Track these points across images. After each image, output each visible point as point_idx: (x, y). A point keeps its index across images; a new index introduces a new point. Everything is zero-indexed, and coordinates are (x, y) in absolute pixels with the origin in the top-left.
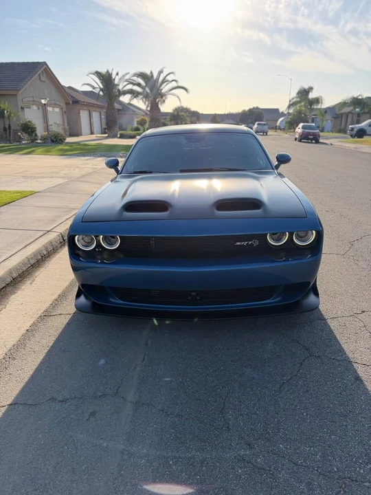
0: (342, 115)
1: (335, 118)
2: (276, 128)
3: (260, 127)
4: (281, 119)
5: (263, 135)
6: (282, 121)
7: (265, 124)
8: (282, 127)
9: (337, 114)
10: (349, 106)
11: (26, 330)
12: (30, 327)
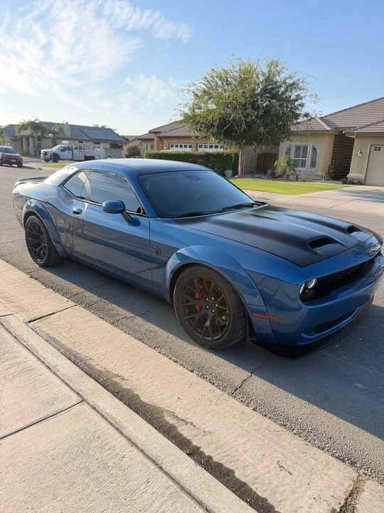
1: (14, 140)
9: (16, 137)
10: (26, 129)
11: (254, 410)
12: (247, 406)
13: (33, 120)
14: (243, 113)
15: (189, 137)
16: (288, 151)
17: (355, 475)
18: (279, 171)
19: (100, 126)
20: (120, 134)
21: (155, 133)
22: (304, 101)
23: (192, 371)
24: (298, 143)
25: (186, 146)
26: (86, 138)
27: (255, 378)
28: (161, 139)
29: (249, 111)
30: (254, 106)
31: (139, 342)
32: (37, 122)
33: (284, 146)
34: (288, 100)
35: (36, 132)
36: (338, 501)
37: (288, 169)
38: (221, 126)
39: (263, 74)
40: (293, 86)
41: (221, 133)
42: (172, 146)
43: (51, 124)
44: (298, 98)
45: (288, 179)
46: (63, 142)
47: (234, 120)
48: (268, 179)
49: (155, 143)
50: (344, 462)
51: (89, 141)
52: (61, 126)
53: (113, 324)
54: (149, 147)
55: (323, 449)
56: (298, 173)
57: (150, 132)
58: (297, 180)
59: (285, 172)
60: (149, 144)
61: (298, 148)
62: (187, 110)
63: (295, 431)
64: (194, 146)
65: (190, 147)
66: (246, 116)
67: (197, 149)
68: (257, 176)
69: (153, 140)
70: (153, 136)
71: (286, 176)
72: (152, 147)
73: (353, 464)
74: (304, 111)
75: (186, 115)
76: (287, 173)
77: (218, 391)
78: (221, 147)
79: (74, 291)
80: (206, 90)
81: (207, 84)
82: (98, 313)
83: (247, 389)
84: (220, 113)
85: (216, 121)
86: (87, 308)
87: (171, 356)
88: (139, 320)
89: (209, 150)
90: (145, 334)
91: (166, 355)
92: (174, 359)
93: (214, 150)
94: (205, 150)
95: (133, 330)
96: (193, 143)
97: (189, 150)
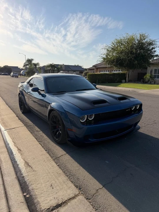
0: (47, 70)
1: (45, 71)
2: (21, 75)
3: (14, 74)
4: (22, 71)
5: (16, 77)
6: (23, 72)
7: (16, 73)
8: (23, 74)
9: (45, 70)
10: (49, 67)
11: (58, 166)
12: (57, 164)
13: (51, 64)
14: (127, 56)
15: (106, 67)
16: (151, 72)
17: (77, 193)
18: (147, 80)
19: (77, 65)
20: (84, 68)
21: (95, 66)
22: (156, 49)
23: (46, 151)
24: (156, 68)
25: (106, 71)
26: (70, 70)
27: (67, 155)
28: (97, 68)
29: (130, 55)
30: (131, 53)
31: (35, 139)
32: (53, 64)
33: (149, 69)
34: (148, 50)
35: (52, 68)
36: (62, 200)
37: (150, 79)
38: (117, 61)
39: (138, 40)
40: (151, 44)
41: (117, 65)
42: (101, 71)
43: (58, 65)
44: (153, 48)
45: (151, 83)
46: (61, 71)
47: (123, 59)
48: (141, 83)
49: (95, 71)
50: (77, 188)
51: (71, 71)
52: (61, 66)
53: (31, 133)
54: (93, 72)
55: (72, 182)
56: (155, 81)
57: (93, 66)
58: (155, 84)
59: (149, 80)
60: (93, 71)
61: (155, 70)
62: (104, 56)
63: (67, 175)
64: (110, 71)
65: (108, 71)
66: (128, 57)
67: (111, 72)
68: (136, 82)
69: (94, 69)
70: (94, 68)
71: (149, 82)
72: (94, 72)
73: (80, 189)
74: (156, 53)
75: (104, 59)
76: (150, 81)
77: (50, 158)
78: (121, 71)
79: (27, 121)
80: (112, 48)
81: (113, 45)
82: (29, 129)
83: (61, 158)
84: (117, 57)
85: (115, 60)
86: (27, 127)
87: (42, 145)
88: (41, 132)
89: (115, 72)
90: (39, 137)
91: (41, 144)
92: (43, 146)
93: (118, 72)
94: (114, 72)
95: (36, 135)
96: (110, 69)
97: (108, 73)
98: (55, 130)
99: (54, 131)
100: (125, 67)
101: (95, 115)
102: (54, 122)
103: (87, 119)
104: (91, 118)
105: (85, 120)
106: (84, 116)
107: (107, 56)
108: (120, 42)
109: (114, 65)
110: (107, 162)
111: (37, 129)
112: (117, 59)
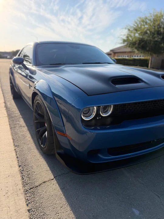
12: (27, 205)
14: (152, 37)
21: (113, 51)
23: (20, 166)
25: (125, 56)
27: (55, 182)
28: (115, 53)
29: (156, 35)
31: (12, 141)
38: (139, 44)
41: (140, 48)
42: (119, 56)
47: (147, 41)
49: (112, 56)
53: (11, 128)
57: (111, 51)
62: (125, 38)
67: (131, 57)
70: (111, 53)
78: (143, 56)
79: (13, 110)
80: (135, 28)
81: (136, 25)
82: (11, 122)
83: (40, 189)
84: (140, 38)
85: (137, 41)
86: (9, 118)
87: (18, 153)
88: (25, 129)
89: (136, 58)
90: (19, 137)
91: (16, 152)
92: (18, 155)
93: (139, 58)
94: (134, 57)
95: (16, 134)
96: (129, 54)
97: (127, 58)
98: (41, 129)
99: (39, 131)
100: (148, 51)
101: (115, 106)
102: (39, 114)
103: (98, 114)
104: (106, 112)
105: (93, 116)
106: (91, 108)
107: (127, 37)
108: (144, 21)
109: (136, 48)
110: (137, 212)
111: (22, 122)
112: (140, 41)
